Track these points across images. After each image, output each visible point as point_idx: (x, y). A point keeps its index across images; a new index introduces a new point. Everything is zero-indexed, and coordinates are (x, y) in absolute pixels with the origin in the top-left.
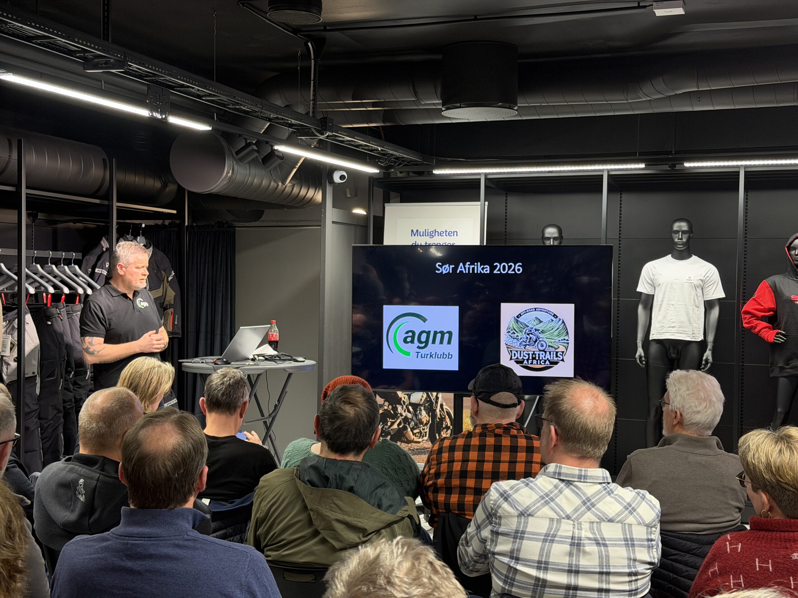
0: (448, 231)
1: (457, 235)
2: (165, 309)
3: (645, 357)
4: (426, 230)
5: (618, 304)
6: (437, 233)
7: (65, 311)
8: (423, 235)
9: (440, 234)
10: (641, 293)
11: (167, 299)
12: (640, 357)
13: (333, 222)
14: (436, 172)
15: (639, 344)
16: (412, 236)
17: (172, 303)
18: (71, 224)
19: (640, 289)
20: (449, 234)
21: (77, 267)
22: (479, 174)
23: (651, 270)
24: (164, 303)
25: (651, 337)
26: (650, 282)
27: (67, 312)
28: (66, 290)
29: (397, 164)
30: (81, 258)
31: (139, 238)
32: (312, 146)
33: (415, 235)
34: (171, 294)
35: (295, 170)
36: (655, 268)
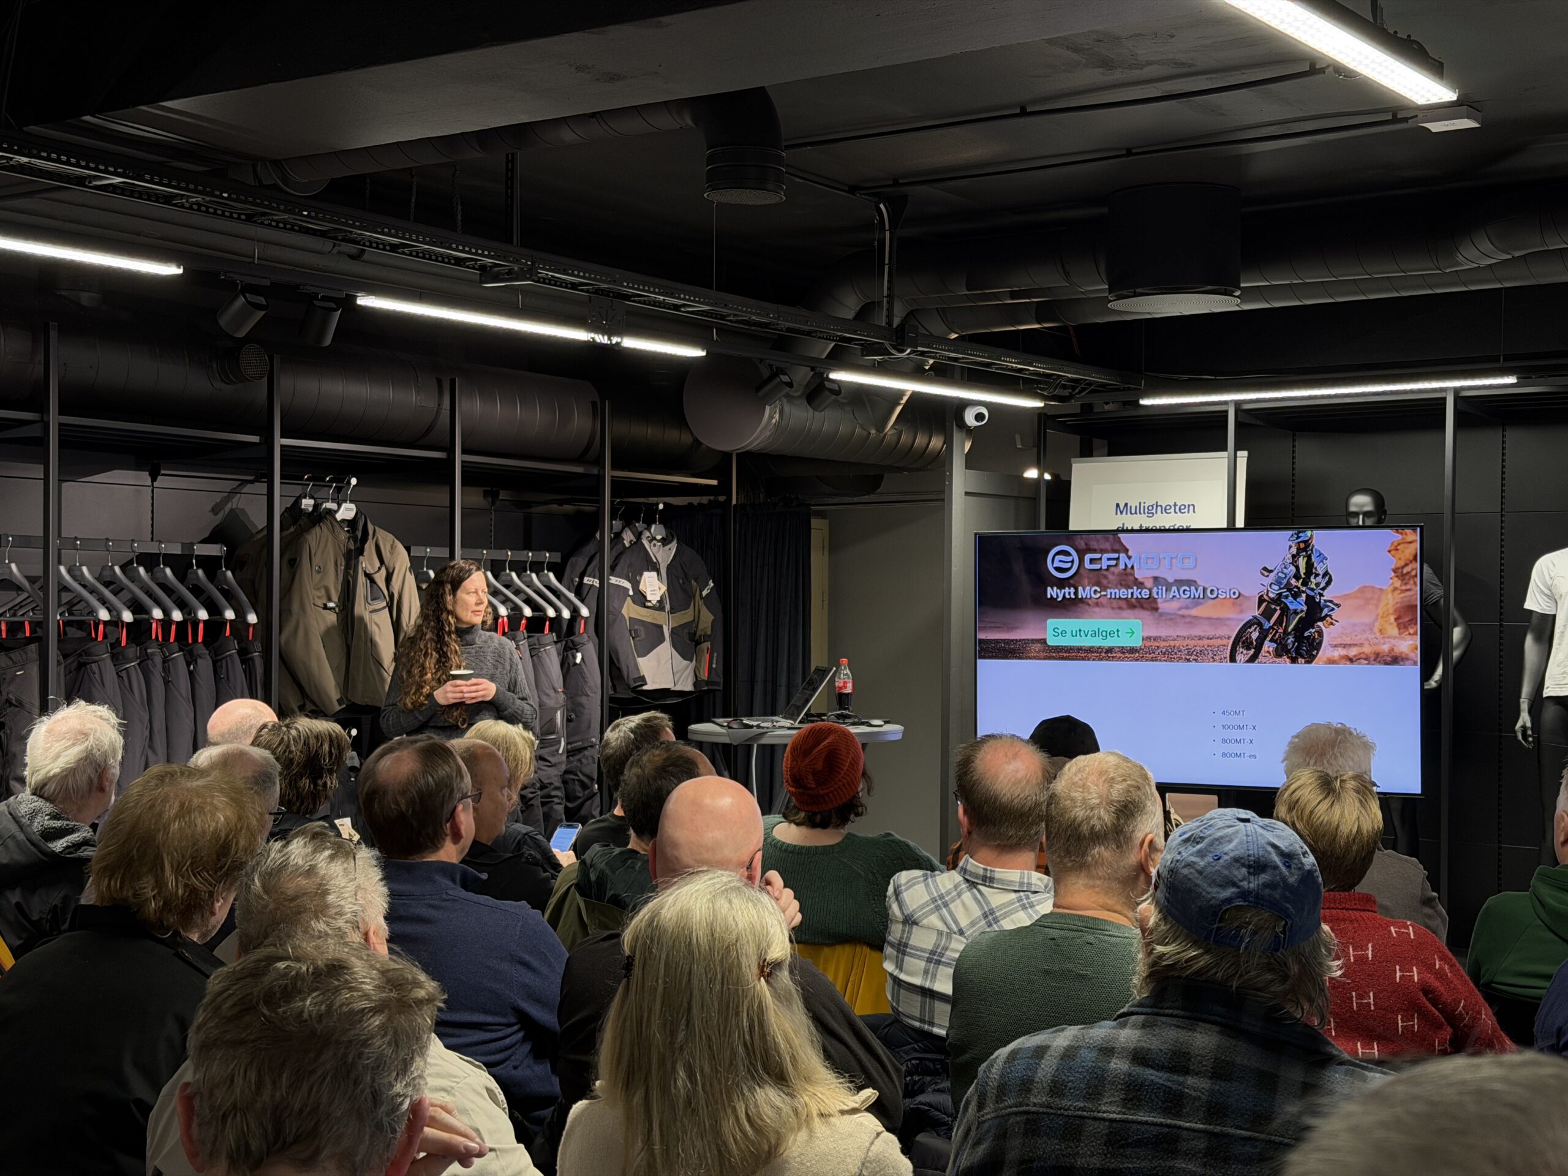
0: (1179, 504)
1: (1194, 512)
2: (698, 643)
3: (1532, 729)
4: (1140, 503)
5: (1501, 632)
6: (1159, 508)
7: (527, 644)
8: (1136, 513)
9: (1166, 509)
10: (1531, 612)
11: (701, 627)
12: (1524, 728)
13: (967, 494)
14: (1144, 402)
15: (1524, 705)
16: (1116, 515)
17: (709, 633)
18: (555, 506)
19: (1528, 605)
20: (1180, 509)
21: (551, 575)
22: (1226, 403)
23: (1548, 568)
24: (695, 633)
25: (1547, 693)
26: (1547, 591)
27: (529, 646)
28: (528, 612)
29: (1077, 391)
30: (559, 560)
31: (653, 527)
32: (927, 368)
33: (1121, 513)
34: (707, 619)
35: (899, 409)
36: (1554, 565)
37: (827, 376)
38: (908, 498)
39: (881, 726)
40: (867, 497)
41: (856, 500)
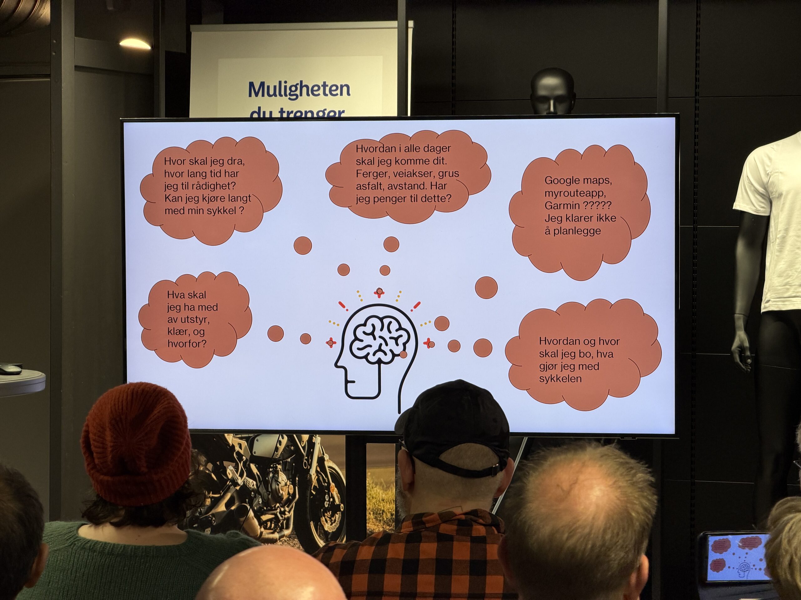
0: (329, 84)
1: (348, 94)
3: (751, 349)
4: (280, 82)
5: (695, 236)
6: (304, 89)
8: (275, 95)
9: (313, 91)
10: (742, 213)
12: (742, 349)
13: (77, 68)
15: (740, 322)
16: (250, 95)
19: (740, 204)
20: (330, 91)
25: (765, 307)
26: (761, 190)
33: (257, 95)
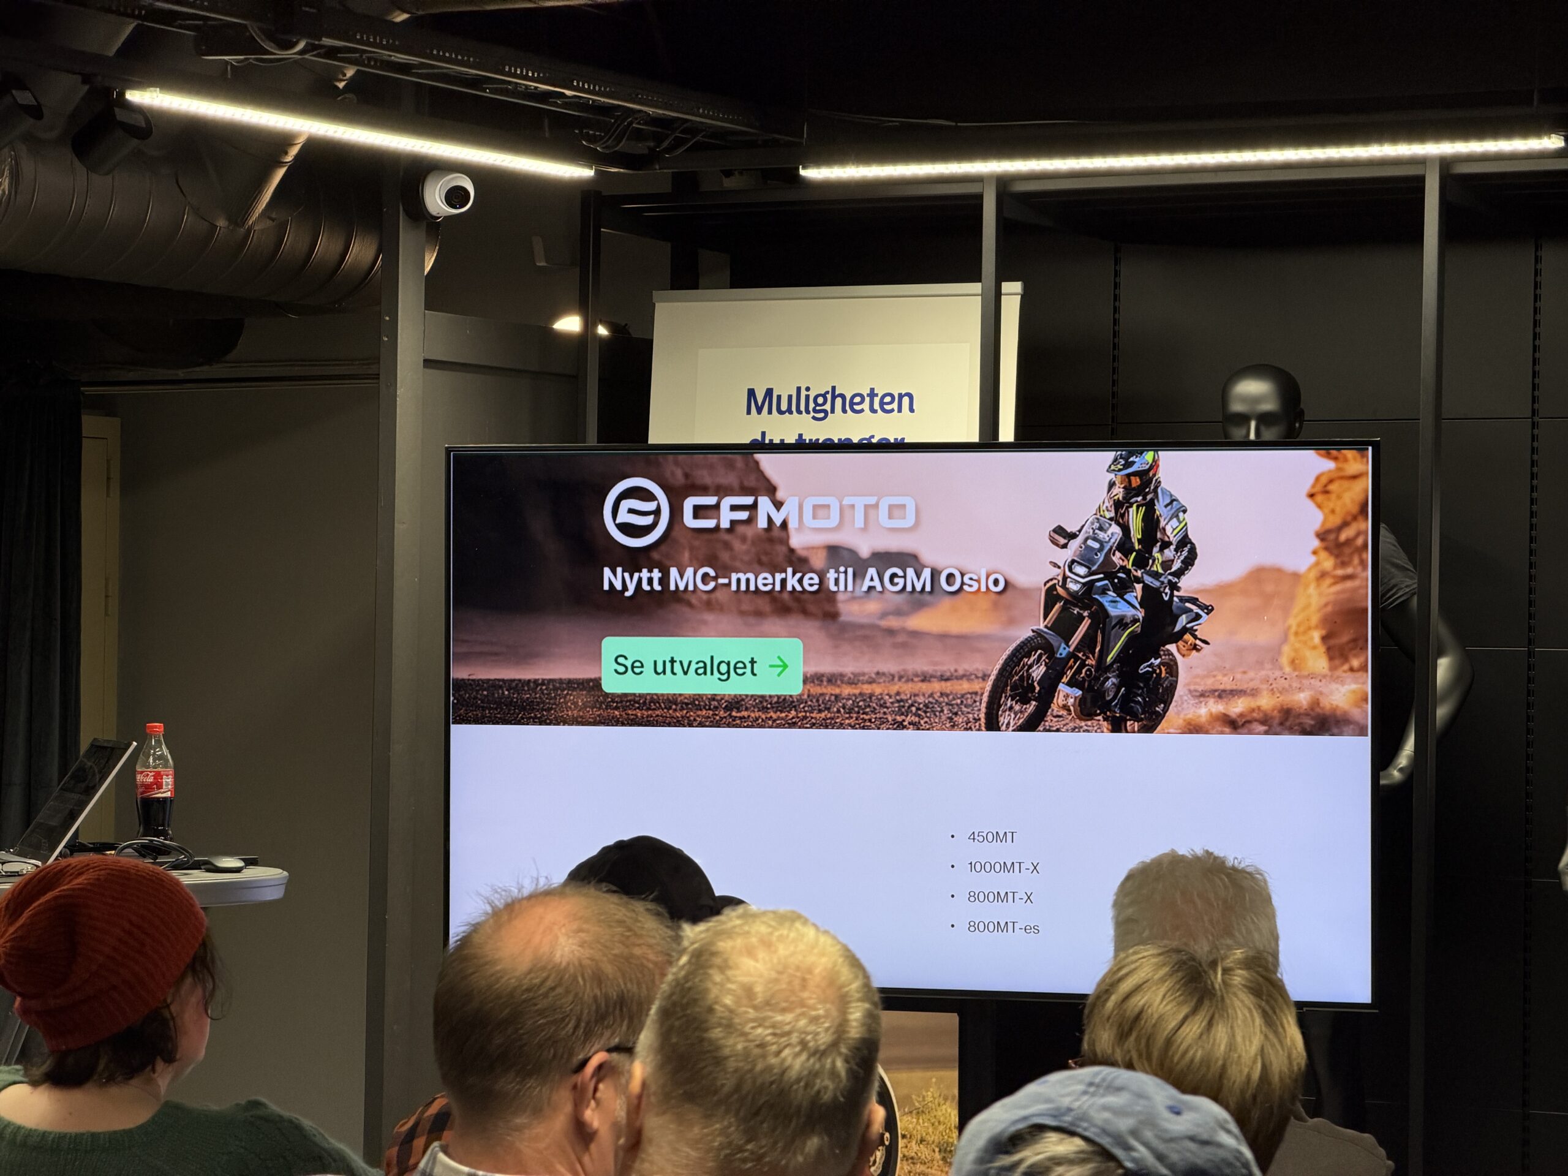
1: (912, 410)
4: (799, 389)
6: (839, 401)
8: (789, 411)
9: (852, 404)
13: (428, 363)
14: (812, 173)
16: (749, 412)
20: (882, 404)
22: (978, 179)
29: (665, 144)
32: (341, 85)
33: (759, 410)
35: (280, 173)
37: (122, 94)
38: (297, 371)
39: (238, 870)
40: (206, 368)
41: (181, 374)
